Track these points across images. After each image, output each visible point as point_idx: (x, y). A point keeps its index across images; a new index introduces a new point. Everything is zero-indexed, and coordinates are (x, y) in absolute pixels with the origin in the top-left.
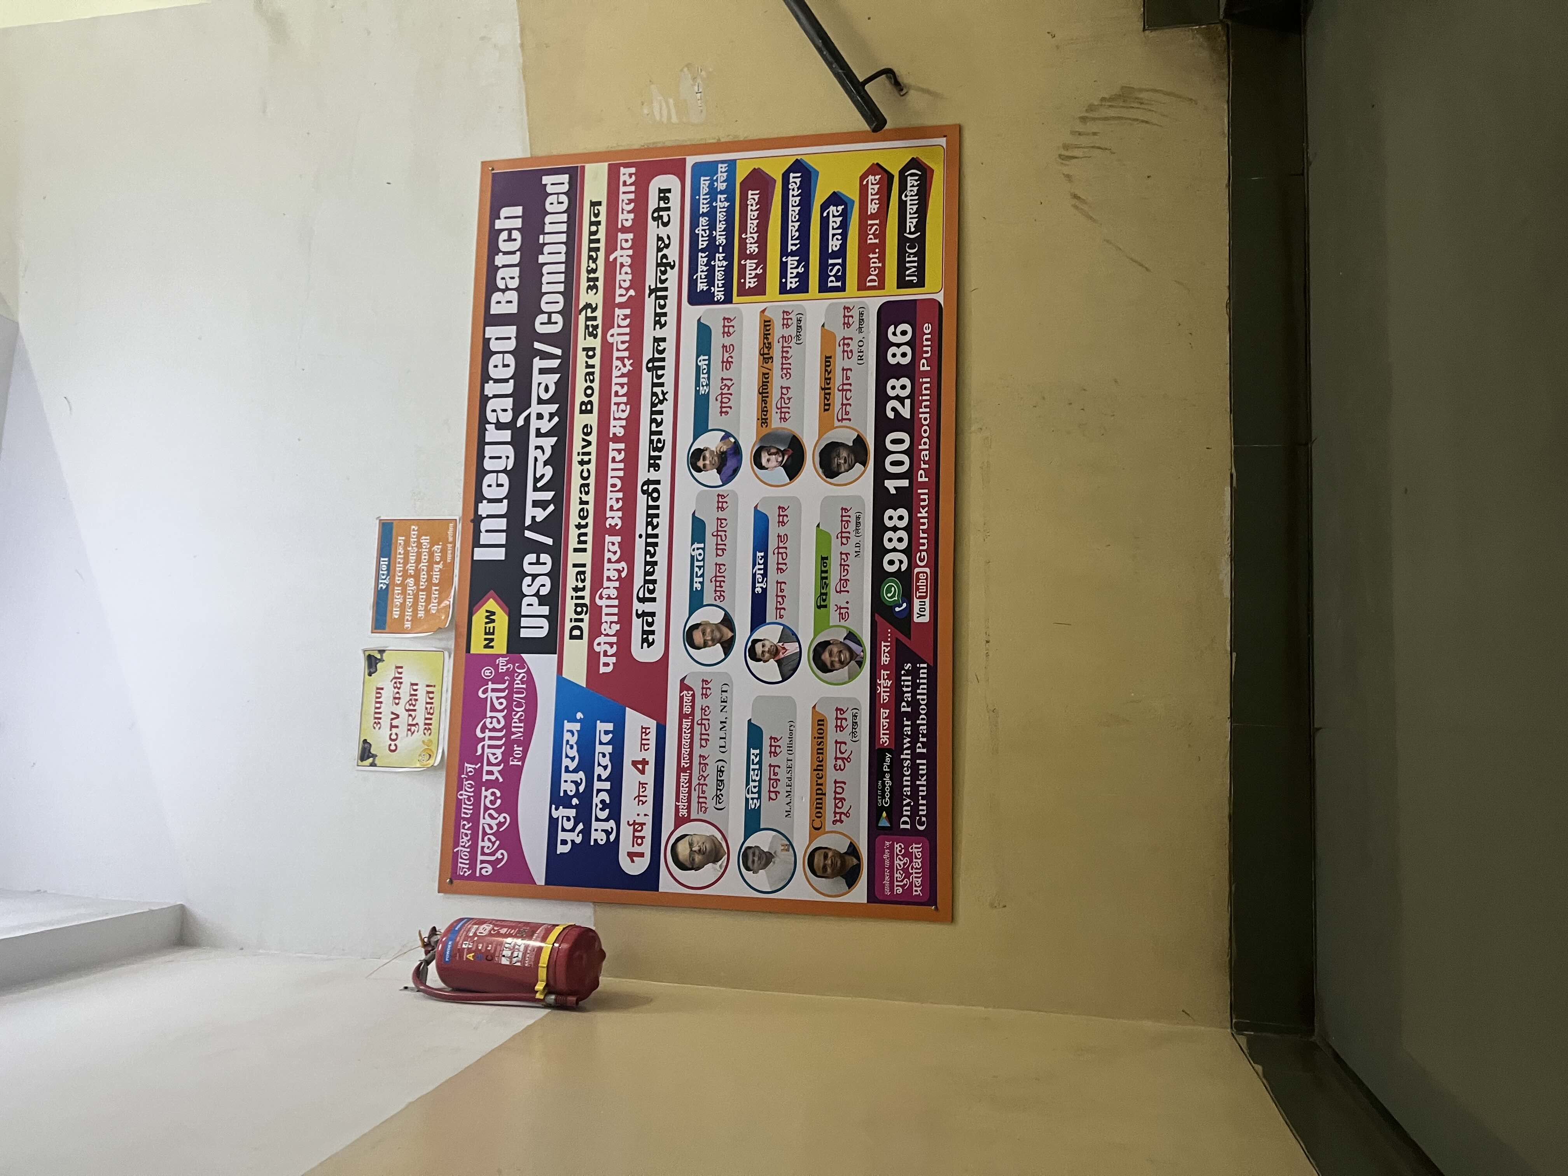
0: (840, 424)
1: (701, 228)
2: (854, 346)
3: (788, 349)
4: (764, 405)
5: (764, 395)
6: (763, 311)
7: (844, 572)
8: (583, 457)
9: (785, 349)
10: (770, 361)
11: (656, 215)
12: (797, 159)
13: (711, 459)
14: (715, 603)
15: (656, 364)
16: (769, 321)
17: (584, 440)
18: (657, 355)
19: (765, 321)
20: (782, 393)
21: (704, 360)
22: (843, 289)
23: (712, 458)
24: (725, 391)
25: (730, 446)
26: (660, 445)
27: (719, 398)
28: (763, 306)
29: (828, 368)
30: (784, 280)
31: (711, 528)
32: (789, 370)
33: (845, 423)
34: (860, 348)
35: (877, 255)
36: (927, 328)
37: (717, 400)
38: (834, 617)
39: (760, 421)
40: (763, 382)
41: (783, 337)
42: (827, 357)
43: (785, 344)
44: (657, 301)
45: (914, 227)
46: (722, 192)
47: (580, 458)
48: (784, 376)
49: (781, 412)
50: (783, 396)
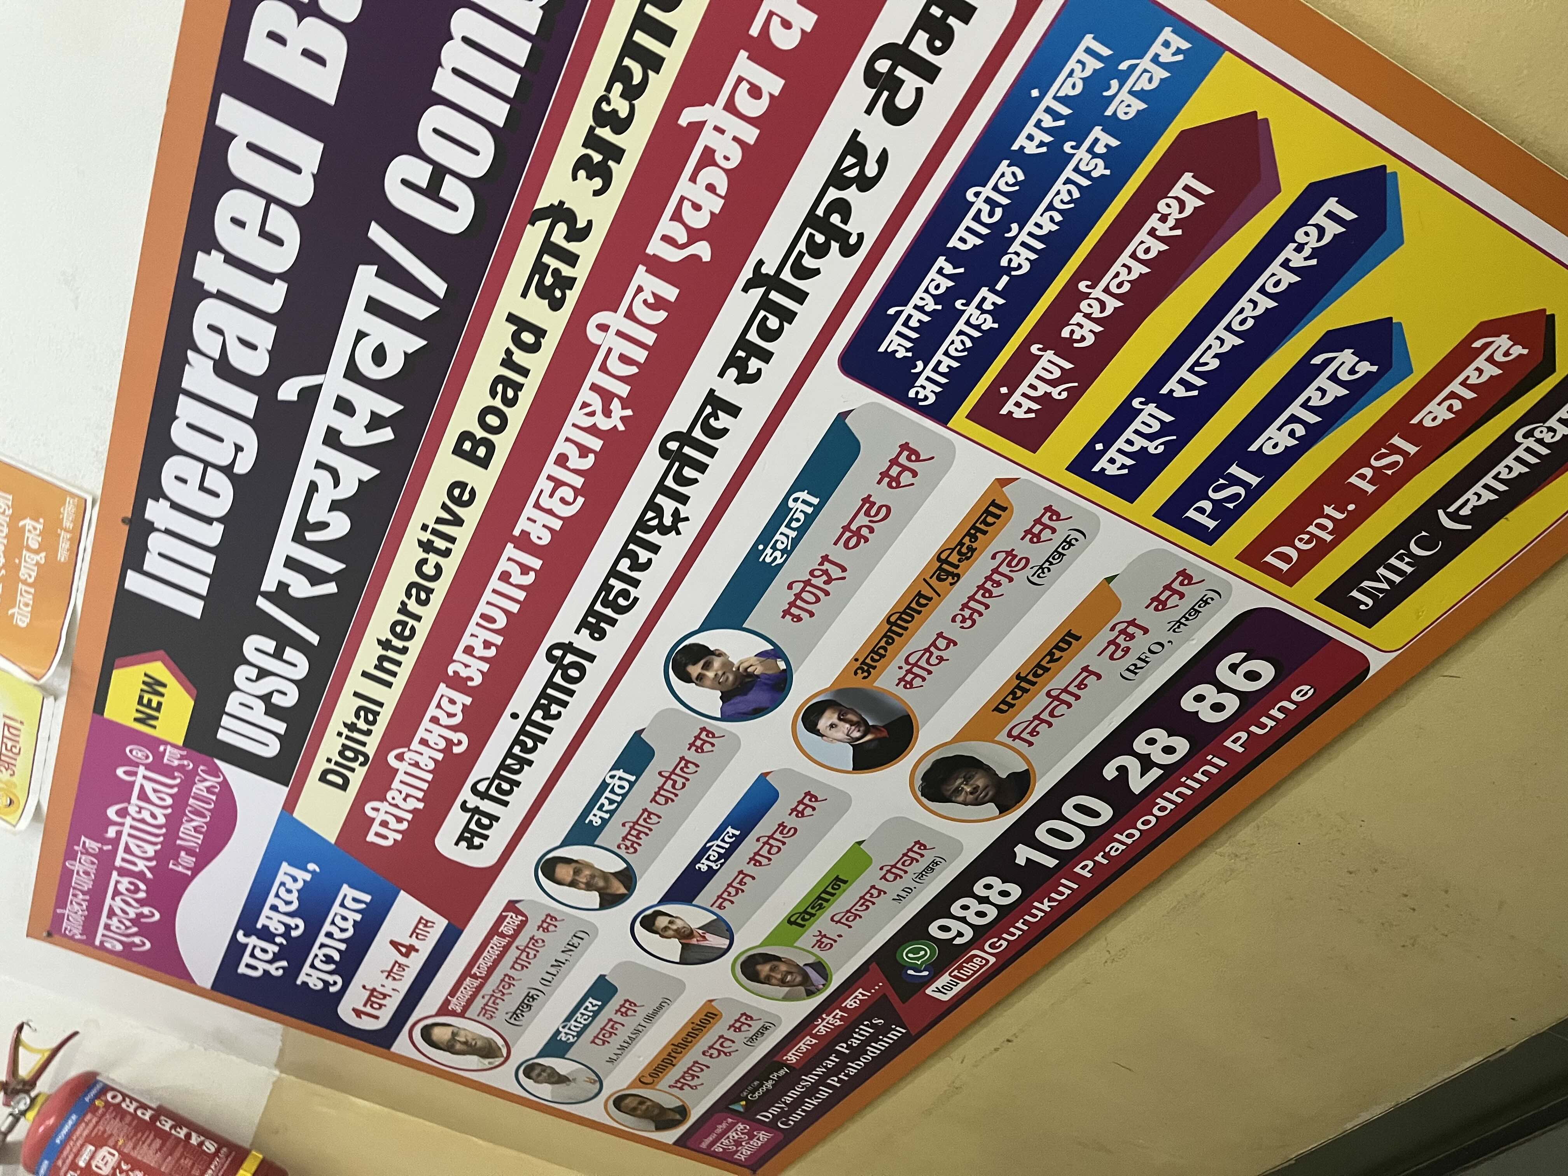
0: (1009, 741)
1: (987, 191)
2: (1140, 645)
3: (1004, 580)
4: (882, 643)
5: (894, 628)
6: (1004, 482)
7: (861, 906)
8: (432, 538)
9: (996, 577)
10: (950, 579)
11: (883, 65)
12: (1384, 167)
13: (720, 673)
14: (617, 850)
15: (687, 450)
16: (1004, 509)
17: (444, 507)
18: (697, 433)
19: (993, 503)
20: (934, 644)
21: (804, 502)
22: (1209, 537)
23: (724, 673)
24: (819, 582)
25: (770, 672)
26: (621, 601)
27: (797, 588)
28: (1009, 471)
29: (1058, 654)
30: (1099, 447)
31: (662, 762)
32: (976, 616)
33: (1018, 744)
34: (1148, 654)
35: (1339, 516)
36: (1302, 693)
37: (790, 587)
38: (807, 939)
39: (858, 664)
40: (908, 607)
41: (1008, 553)
42: (1069, 634)
43: (1004, 569)
44: (762, 313)
45: (1474, 508)
46: (1113, 126)
47: (426, 536)
48: (959, 618)
49: (909, 671)
50: (932, 649)
